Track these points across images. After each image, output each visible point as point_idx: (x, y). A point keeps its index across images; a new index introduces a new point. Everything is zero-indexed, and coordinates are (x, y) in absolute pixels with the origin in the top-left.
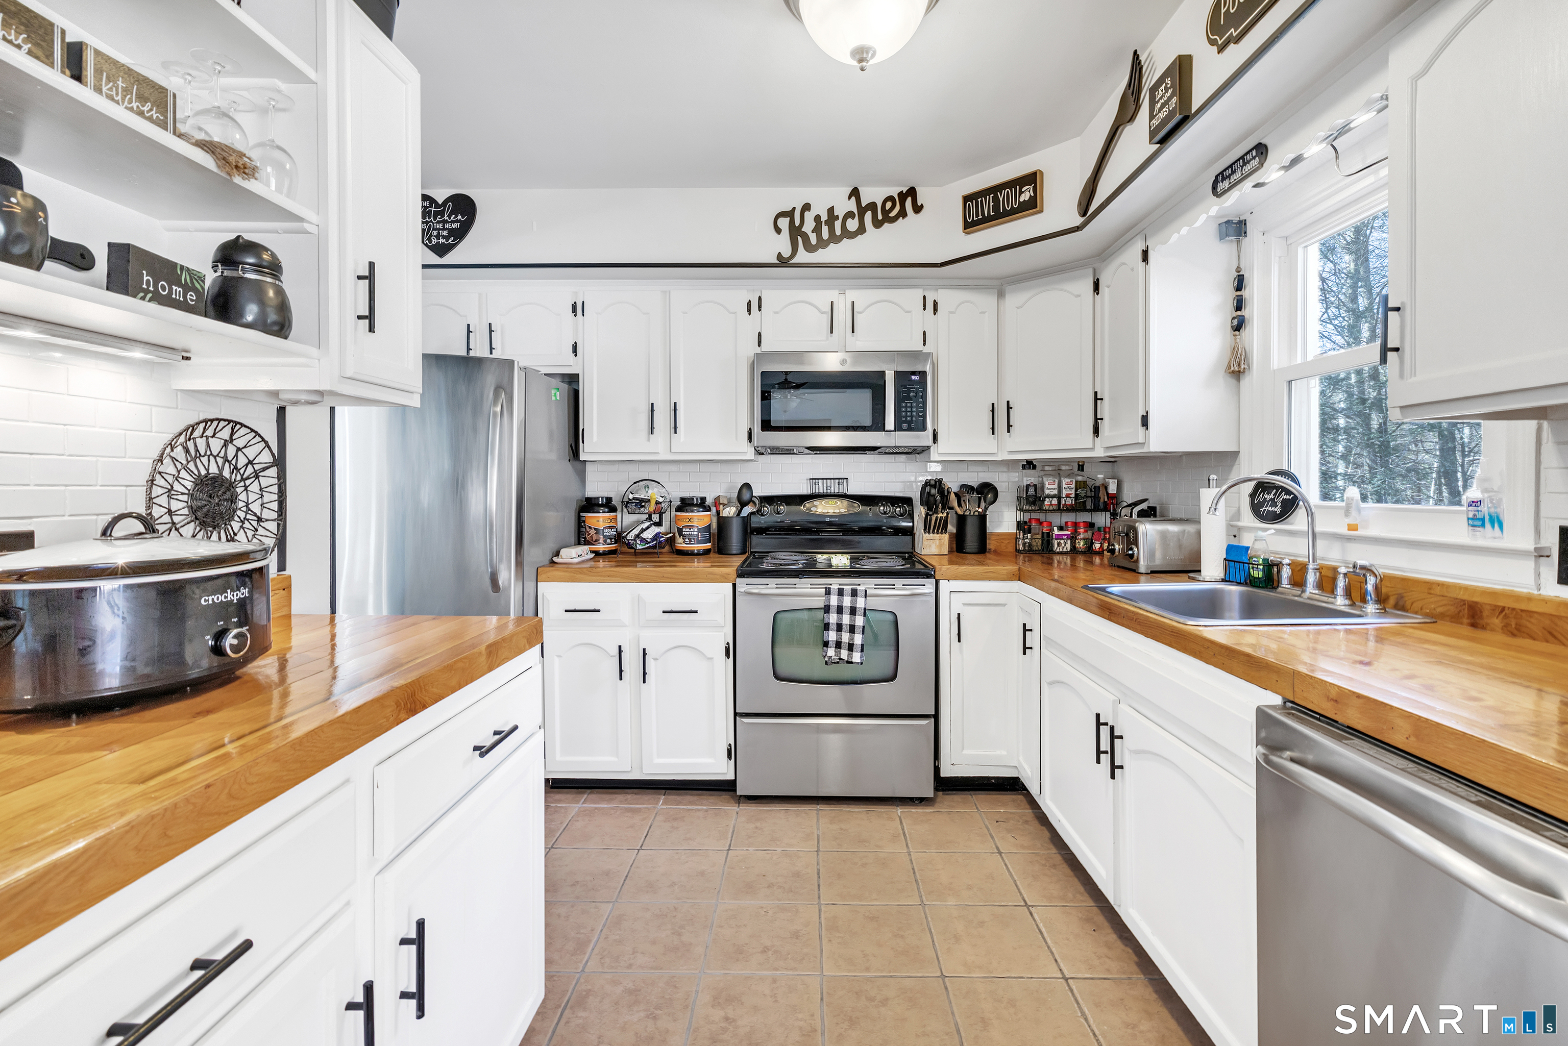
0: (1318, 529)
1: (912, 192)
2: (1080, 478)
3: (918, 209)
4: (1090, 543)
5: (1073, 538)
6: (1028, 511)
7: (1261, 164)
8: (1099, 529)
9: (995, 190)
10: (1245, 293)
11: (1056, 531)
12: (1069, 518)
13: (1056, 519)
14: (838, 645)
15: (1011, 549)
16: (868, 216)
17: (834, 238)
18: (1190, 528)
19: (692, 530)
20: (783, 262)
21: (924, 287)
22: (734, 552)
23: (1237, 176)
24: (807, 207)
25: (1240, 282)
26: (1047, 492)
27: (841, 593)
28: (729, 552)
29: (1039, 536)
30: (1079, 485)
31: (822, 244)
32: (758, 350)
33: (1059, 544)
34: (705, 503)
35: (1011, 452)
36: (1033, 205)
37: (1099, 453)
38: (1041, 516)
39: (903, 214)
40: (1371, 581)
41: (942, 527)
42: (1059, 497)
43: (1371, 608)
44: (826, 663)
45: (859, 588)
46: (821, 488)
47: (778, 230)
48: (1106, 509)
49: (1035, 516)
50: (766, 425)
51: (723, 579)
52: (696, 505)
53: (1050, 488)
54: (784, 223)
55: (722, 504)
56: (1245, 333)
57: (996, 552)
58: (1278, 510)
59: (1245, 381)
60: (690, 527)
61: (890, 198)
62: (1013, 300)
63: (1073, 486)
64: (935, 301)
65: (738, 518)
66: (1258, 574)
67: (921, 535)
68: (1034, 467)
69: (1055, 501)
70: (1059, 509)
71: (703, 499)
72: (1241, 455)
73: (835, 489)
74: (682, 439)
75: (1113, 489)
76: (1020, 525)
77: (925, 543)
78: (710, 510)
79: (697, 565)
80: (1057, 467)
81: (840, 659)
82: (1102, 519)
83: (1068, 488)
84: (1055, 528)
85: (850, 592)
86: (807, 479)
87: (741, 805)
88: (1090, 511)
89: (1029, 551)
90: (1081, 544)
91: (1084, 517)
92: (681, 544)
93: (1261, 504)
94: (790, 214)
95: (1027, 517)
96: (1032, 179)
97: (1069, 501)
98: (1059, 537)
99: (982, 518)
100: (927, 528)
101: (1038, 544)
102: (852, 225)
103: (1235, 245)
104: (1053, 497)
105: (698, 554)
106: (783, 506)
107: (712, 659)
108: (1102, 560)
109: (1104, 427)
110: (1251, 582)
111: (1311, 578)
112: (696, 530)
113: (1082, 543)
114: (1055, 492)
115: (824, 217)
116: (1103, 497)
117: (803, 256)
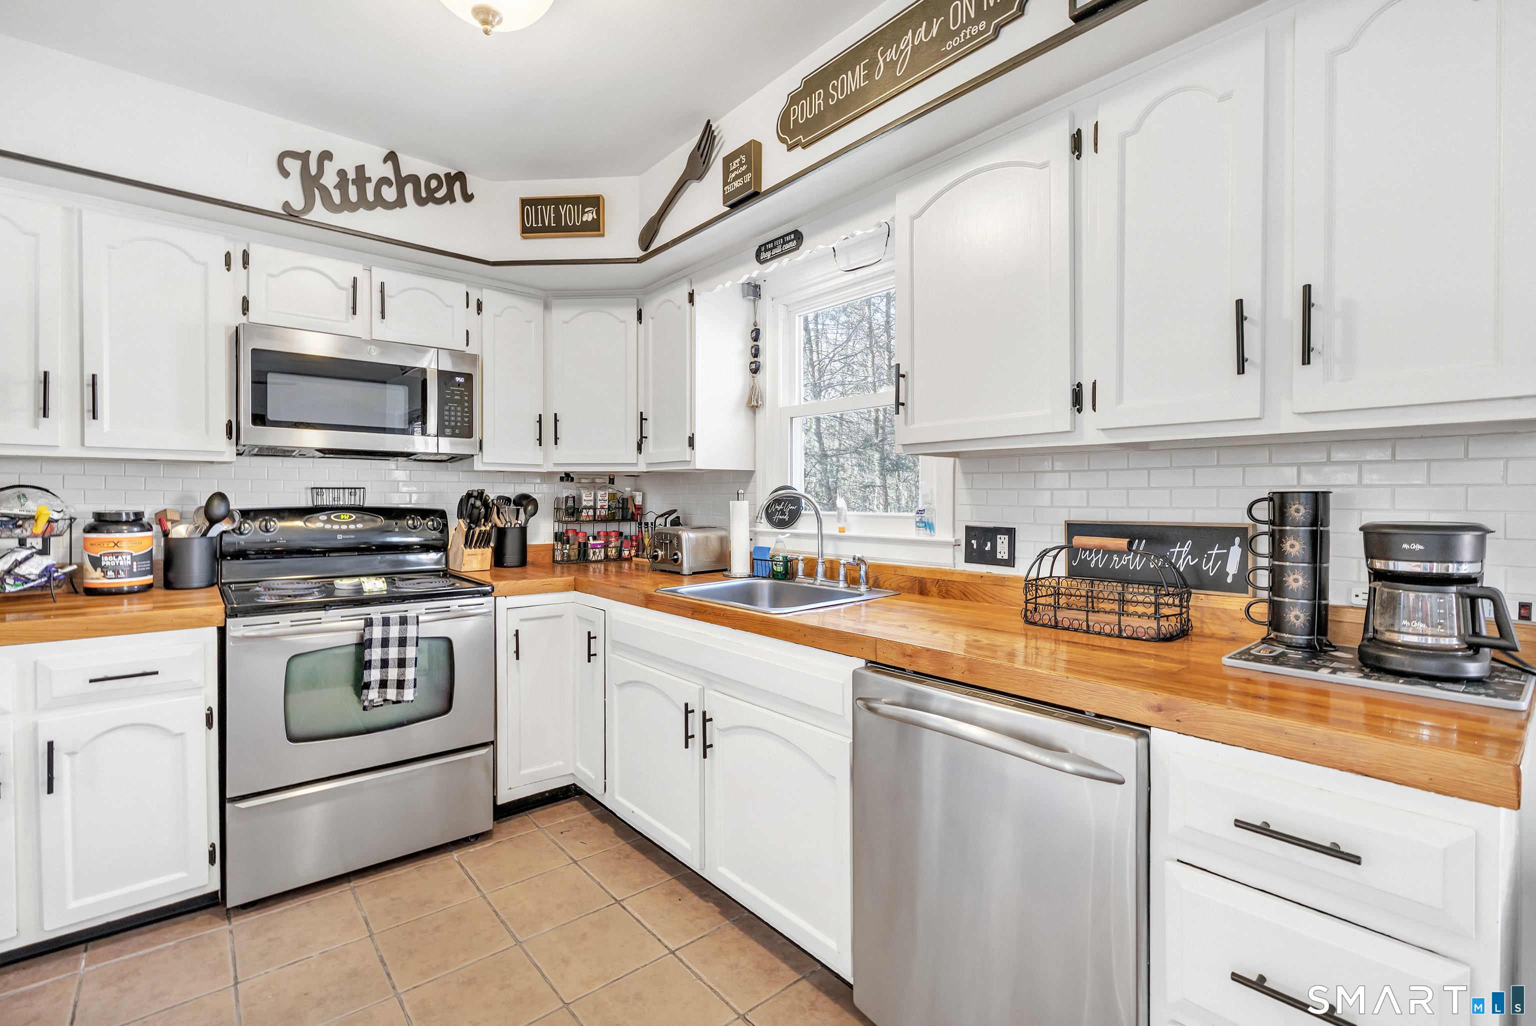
0: (824, 532)
1: (460, 177)
2: (611, 491)
3: (468, 198)
4: (620, 552)
5: (606, 546)
6: (567, 522)
7: (797, 248)
8: (626, 537)
9: (557, 202)
10: (760, 343)
11: (591, 541)
12: (600, 528)
13: (589, 529)
14: (383, 684)
15: (548, 559)
16: (409, 189)
17: (363, 202)
18: (713, 535)
19: (120, 558)
20: (290, 214)
21: (468, 283)
22: (196, 585)
23: (778, 250)
24: (326, 156)
25: (756, 335)
26: (584, 503)
27: (386, 622)
28: (187, 586)
29: (576, 546)
30: (612, 497)
31: (347, 205)
32: (243, 319)
33: (594, 553)
34: (141, 519)
35: (556, 465)
36: (595, 228)
37: (642, 468)
38: (576, 527)
39: (450, 197)
40: (863, 568)
41: (483, 541)
42: (595, 509)
43: (863, 588)
44: (365, 708)
45: (408, 614)
46: (326, 500)
47: (285, 174)
48: (633, 519)
49: (570, 527)
50: (259, 419)
51: (202, 622)
52: (127, 522)
53: (587, 499)
54: (295, 167)
55: (169, 520)
56: (759, 376)
57: (533, 564)
58: (786, 518)
59: (760, 414)
60: (117, 555)
61: (435, 176)
62: (561, 314)
63: (607, 498)
64: (478, 300)
65: (204, 540)
66: (779, 569)
67: (460, 551)
68: (572, 479)
69: (591, 512)
70: (595, 520)
71: (139, 516)
72: (758, 476)
73: (346, 500)
74: (107, 428)
75: (638, 501)
76: (558, 537)
77: (466, 558)
78: (150, 529)
79: (129, 608)
80: (593, 480)
81: (385, 700)
82: (630, 529)
83: (603, 499)
84: (591, 538)
85: (398, 620)
86: (307, 489)
87: (232, 920)
88: (619, 521)
89: (567, 561)
90: (612, 552)
91: (613, 527)
92: (95, 579)
93: (773, 514)
94: (304, 157)
95: (562, 528)
96: (595, 202)
97: (603, 512)
98: (594, 547)
99: (523, 530)
100: (468, 543)
101: (574, 554)
102: (389, 193)
103: (752, 303)
104: (589, 508)
105: (131, 592)
106: (274, 521)
107: (182, 734)
108: (630, 565)
109: (648, 445)
110: (774, 575)
111: (820, 569)
112: (129, 557)
113: (614, 551)
114: (591, 504)
115: (352, 175)
116: (632, 509)
117: (319, 213)
